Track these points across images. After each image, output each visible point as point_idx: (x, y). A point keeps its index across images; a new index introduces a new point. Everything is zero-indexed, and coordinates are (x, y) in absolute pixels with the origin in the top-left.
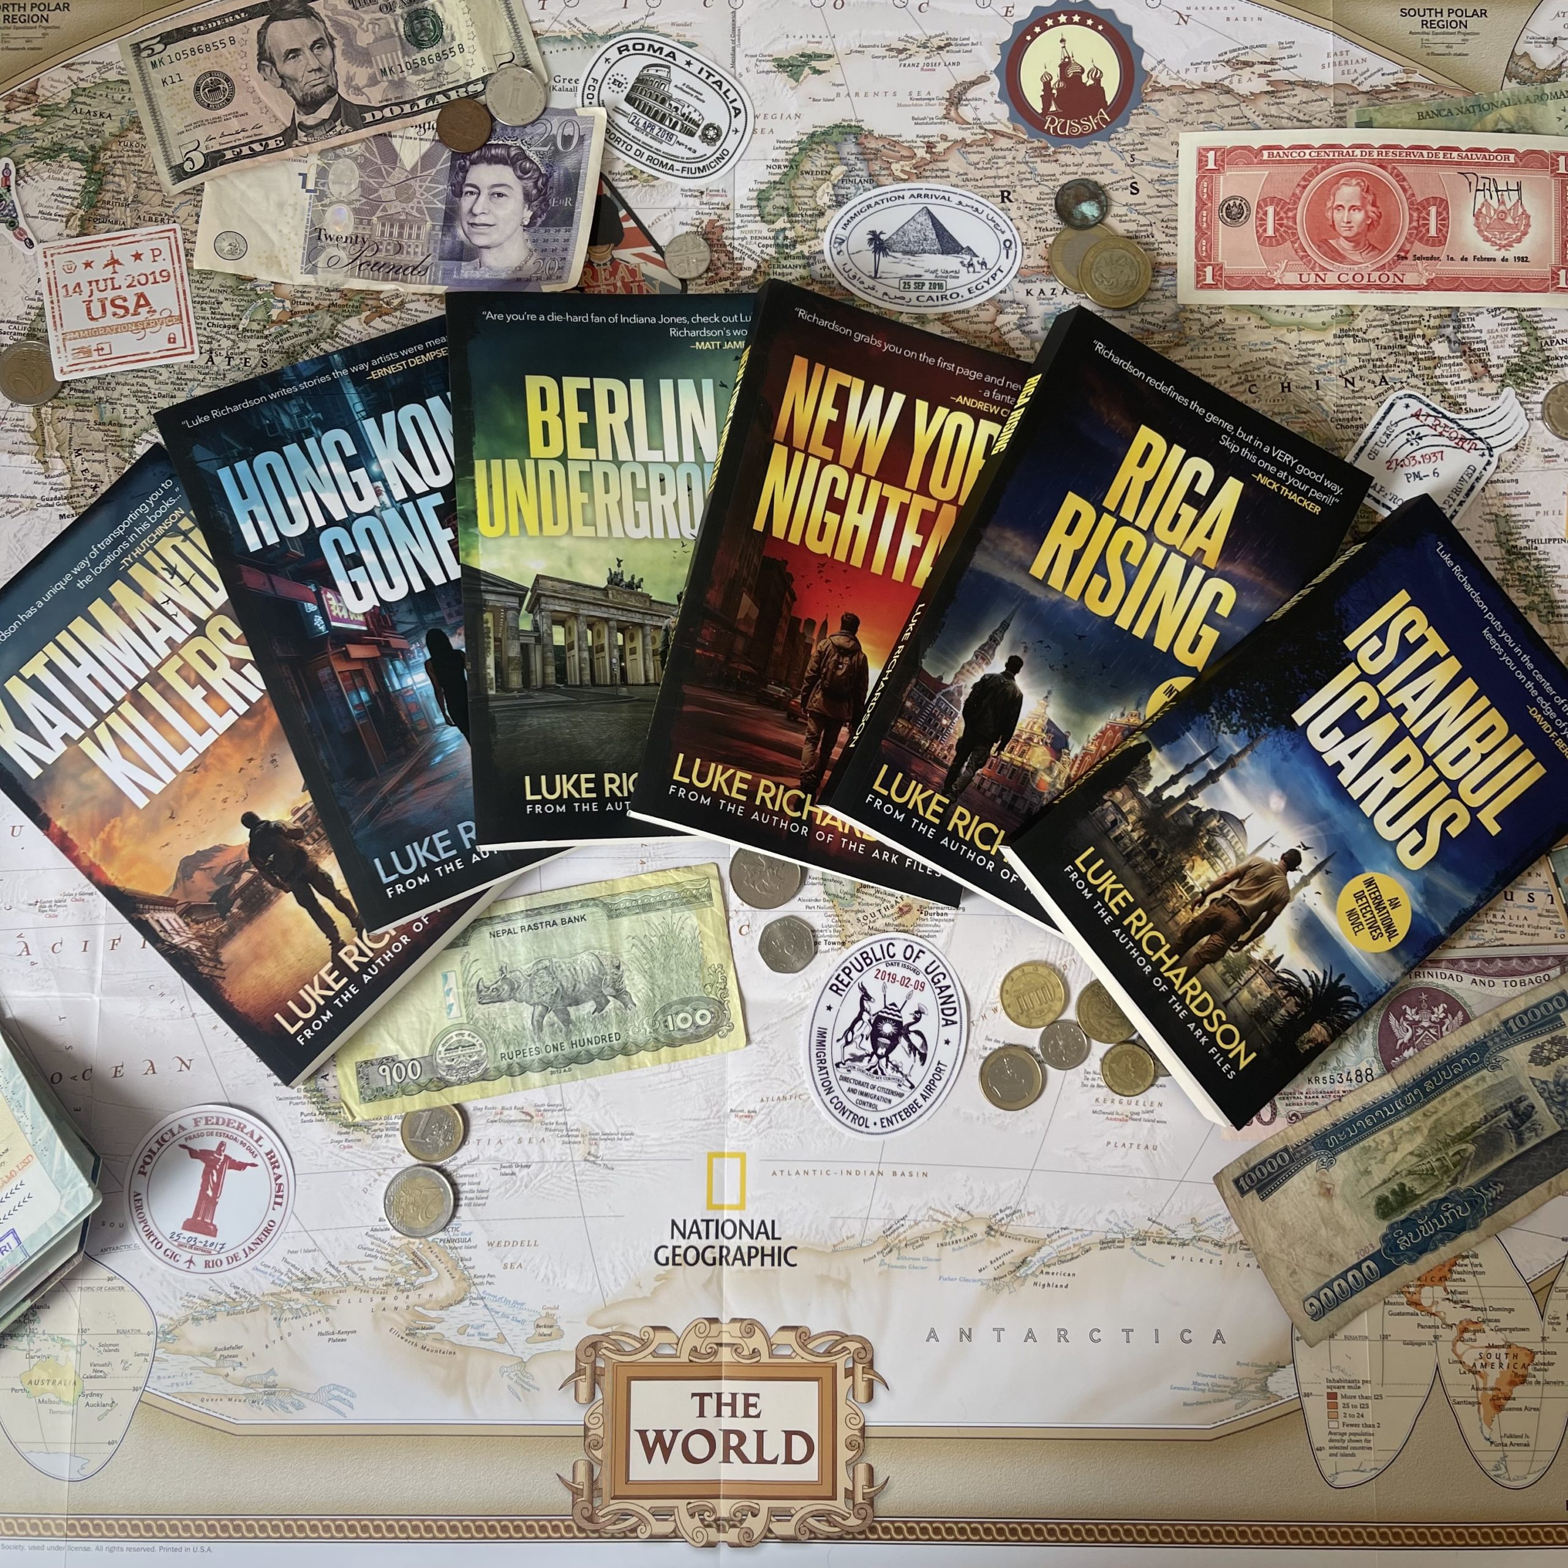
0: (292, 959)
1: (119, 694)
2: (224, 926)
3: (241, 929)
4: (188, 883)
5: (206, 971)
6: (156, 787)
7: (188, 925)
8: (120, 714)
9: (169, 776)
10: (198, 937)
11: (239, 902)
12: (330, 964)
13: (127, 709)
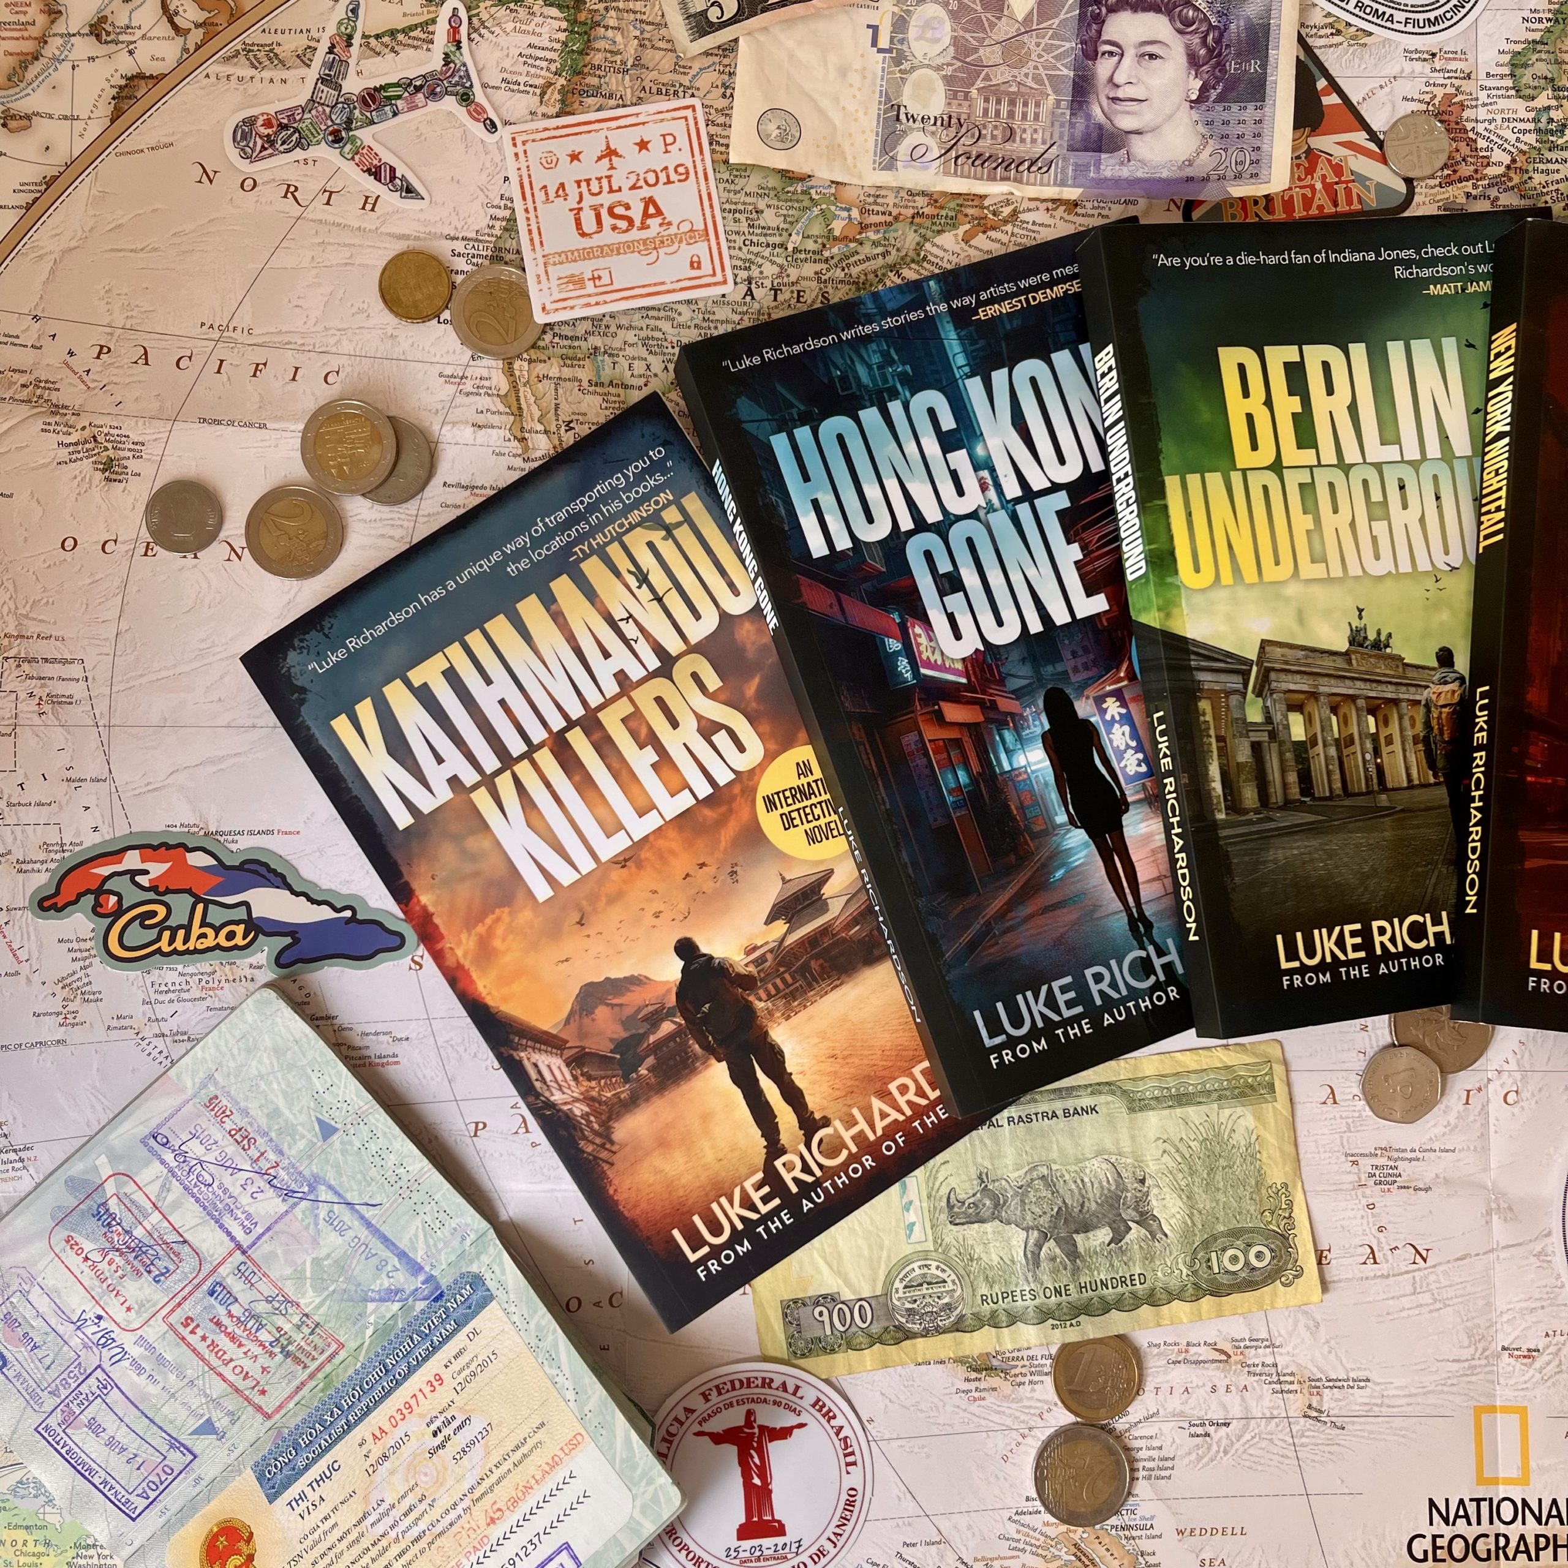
0: (709, 1157)
1: (538, 734)
2: (624, 1091)
3: (647, 1100)
4: (586, 1021)
5: (590, 1149)
6: (566, 876)
7: (575, 1078)
8: (534, 764)
9: (586, 865)
10: (588, 1099)
11: (651, 1060)
12: (760, 1175)
13: (545, 758)
